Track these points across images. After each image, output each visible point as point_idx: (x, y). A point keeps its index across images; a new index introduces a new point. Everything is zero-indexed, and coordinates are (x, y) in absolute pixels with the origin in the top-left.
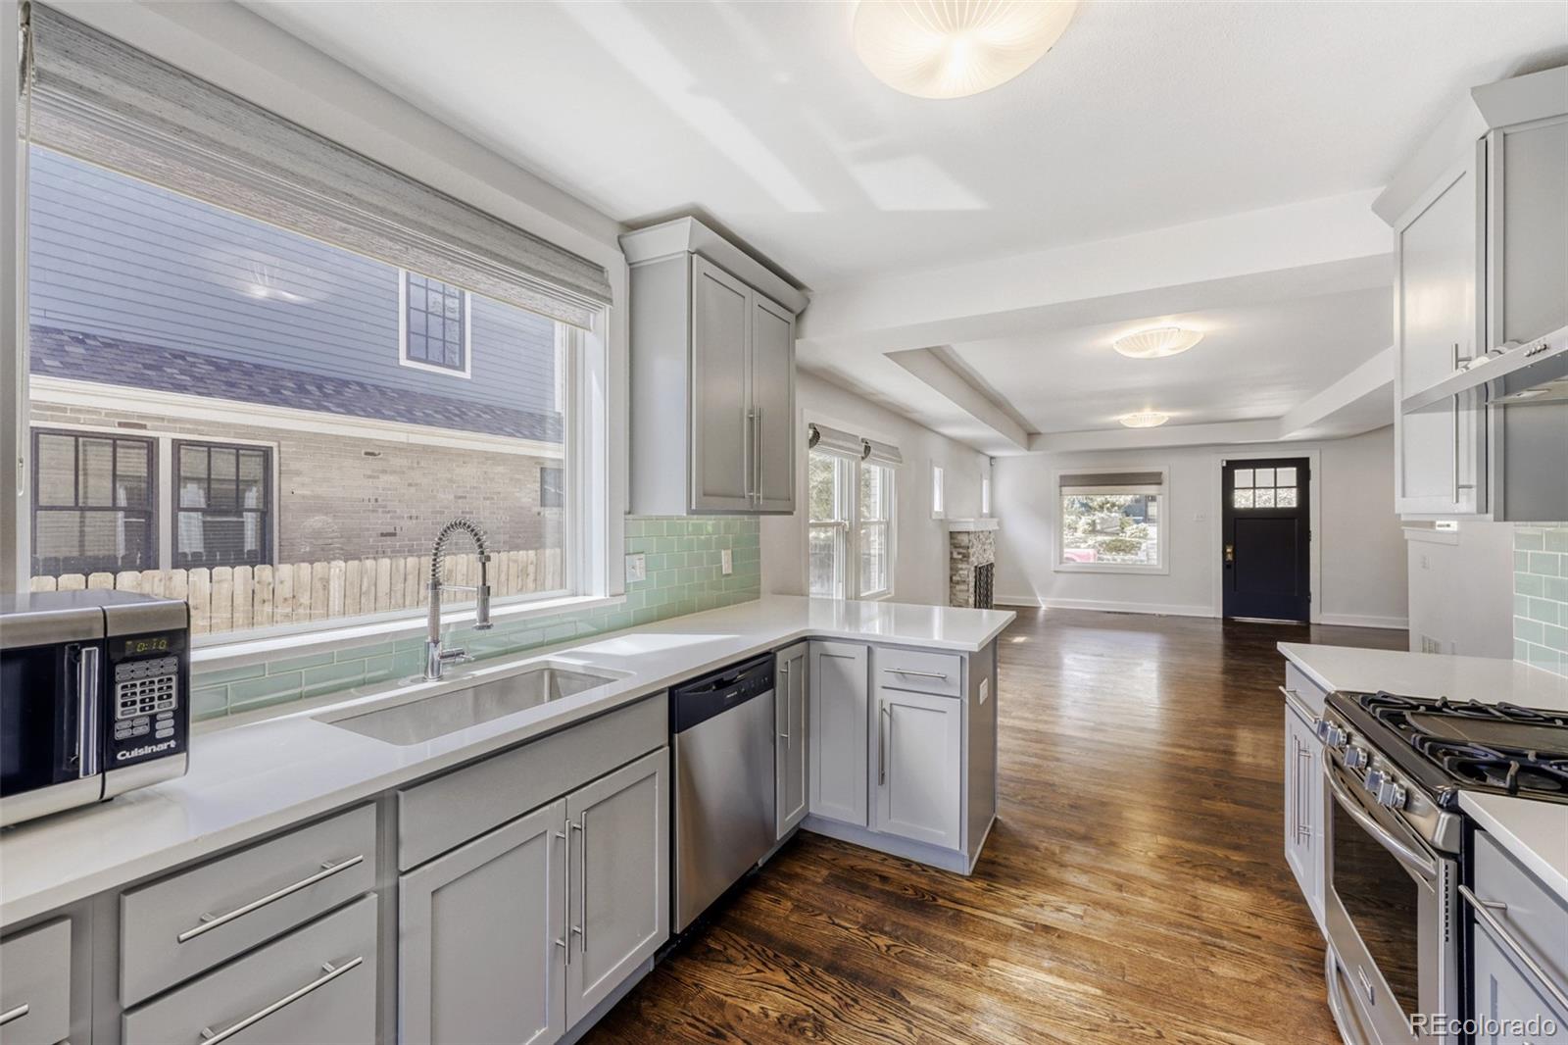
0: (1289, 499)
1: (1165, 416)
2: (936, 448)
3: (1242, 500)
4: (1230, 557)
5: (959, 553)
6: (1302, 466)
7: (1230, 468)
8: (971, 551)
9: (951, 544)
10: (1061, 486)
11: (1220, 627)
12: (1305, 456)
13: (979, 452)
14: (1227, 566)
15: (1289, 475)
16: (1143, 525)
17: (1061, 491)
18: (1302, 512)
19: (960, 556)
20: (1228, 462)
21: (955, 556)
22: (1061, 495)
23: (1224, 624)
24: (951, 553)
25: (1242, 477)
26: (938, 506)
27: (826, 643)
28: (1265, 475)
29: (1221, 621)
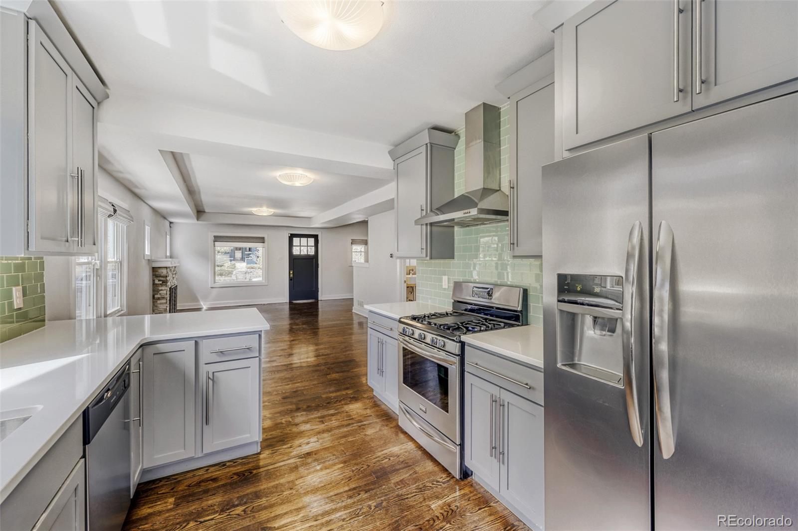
0: (312, 252)
1: (272, 211)
2: (146, 213)
3: (296, 251)
4: (292, 276)
5: (159, 281)
6: (316, 237)
7: (292, 237)
8: (168, 278)
9: (153, 275)
10: (214, 242)
11: (288, 306)
12: (317, 234)
13: (165, 218)
14: (290, 279)
15: (311, 241)
16: (233, 262)
17: (214, 244)
18: (315, 257)
19: (161, 282)
20: (291, 234)
21: (157, 282)
22: (214, 246)
23: (290, 305)
24: (154, 281)
25: (296, 241)
26: (147, 252)
27: (158, 345)
28: (304, 240)
29: (288, 304)
